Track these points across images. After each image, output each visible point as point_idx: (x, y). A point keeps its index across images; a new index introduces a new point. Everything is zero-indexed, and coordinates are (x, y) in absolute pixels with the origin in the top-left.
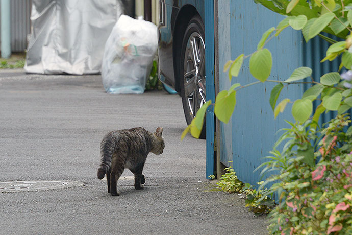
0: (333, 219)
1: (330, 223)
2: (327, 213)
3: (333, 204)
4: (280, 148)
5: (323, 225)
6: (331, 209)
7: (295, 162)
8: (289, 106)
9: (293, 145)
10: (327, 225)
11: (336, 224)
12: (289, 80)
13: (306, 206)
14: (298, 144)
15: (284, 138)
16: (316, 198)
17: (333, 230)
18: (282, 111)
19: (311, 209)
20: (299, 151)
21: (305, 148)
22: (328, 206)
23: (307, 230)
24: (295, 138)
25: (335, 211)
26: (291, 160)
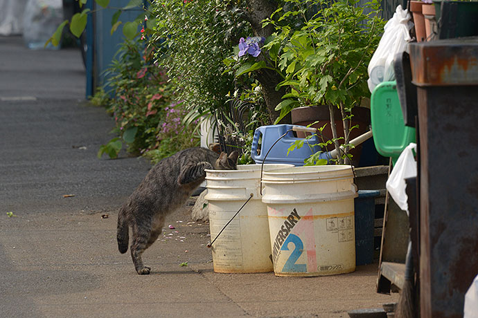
0: (150, 106)
1: (149, 108)
2: (147, 101)
3: (151, 95)
4: (117, 58)
5: (143, 110)
6: (149, 98)
7: (127, 67)
8: (120, 27)
9: (125, 55)
10: (147, 110)
11: (152, 109)
12: (126, 8)
13: (132, 96)
14: (130, 54)
15: (120, 50)
16: (139, 91)
17: (151, 113)
18: (115, 29)
19: (136, 99)
20: (130, 59)
21: (134, 56)
22: (147, 97)
23: (132, 114)
24: (127, 50)
25: (152, 100)
26: (124, 65)
